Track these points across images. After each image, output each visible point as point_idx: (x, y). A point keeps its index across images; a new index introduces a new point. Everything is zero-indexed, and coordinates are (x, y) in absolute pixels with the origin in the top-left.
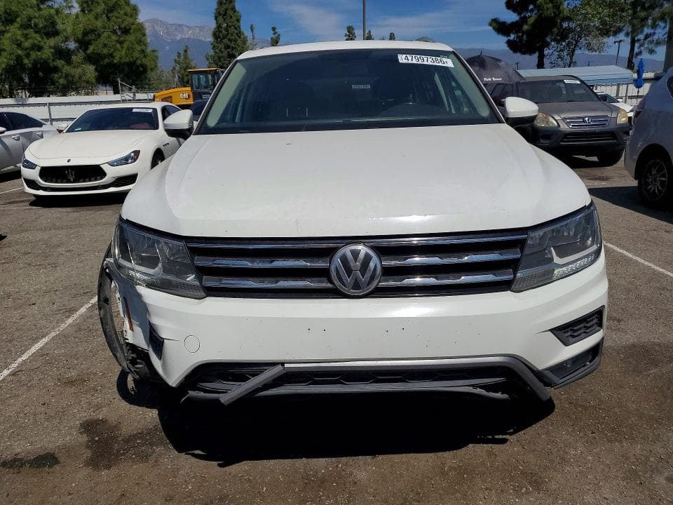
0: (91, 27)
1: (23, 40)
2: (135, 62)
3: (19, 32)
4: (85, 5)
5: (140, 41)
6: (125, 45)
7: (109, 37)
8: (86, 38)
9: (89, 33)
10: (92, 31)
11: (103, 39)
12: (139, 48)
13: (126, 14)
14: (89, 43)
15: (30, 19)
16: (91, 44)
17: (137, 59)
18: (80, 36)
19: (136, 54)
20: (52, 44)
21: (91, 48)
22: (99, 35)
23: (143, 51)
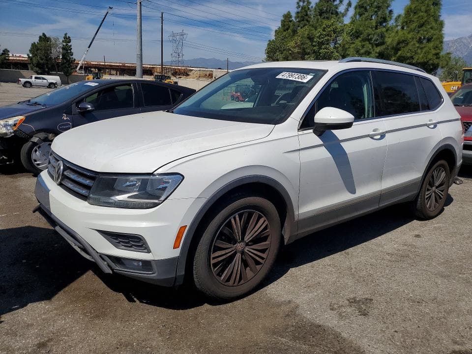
0: (403, 38)
1: (361, 48)
2: (428, 62)
3: (360, 44)
4: (405, 24)
5: (437, 47)
6: (424, 50)
7: (414, 44)
8: (399, 46)
9: (401, 42)
10: (403, 41)
11: (410, 47)
12: (434, 52)
13: (432, 28)
14: (399, 49)
15: (369, 35)
16: (400, 50)
17: (430, 59)
18: (395, 45)
19: (430, 56)
20: (378, 51)
21: (400, 53)
22: (407, 44)
23: (437, 54)
